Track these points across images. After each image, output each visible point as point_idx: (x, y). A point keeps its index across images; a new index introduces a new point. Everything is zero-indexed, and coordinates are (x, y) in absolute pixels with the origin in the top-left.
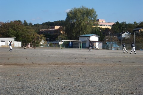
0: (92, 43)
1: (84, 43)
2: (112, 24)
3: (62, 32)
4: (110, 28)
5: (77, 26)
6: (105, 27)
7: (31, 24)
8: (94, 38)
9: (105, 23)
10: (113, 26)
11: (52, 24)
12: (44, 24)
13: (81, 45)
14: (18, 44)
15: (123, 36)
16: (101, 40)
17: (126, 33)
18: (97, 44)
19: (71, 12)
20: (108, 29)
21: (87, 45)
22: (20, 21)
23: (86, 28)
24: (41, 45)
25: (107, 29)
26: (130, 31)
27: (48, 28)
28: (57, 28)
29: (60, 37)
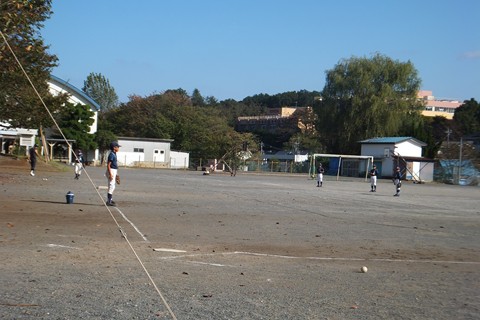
0: (403, 163)
2: (456, 104)
3: (301, 126)
4: (449, 116)
6: (432, 114)
7: (212, 100)
8: (408, 149)
9: (433, 102)
10: (457, 110)
11: (273, 103)
12: (248, 101)
18: (416, 166)
19: (339, 70)
20: (443, 119)
22: (180, 92)
23: (384, 118)
25: (439, 120)
27: (262, 112)
28: (287, 112)
29: (296, 141)
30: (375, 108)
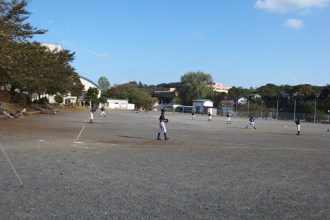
0: (206, 108)
1: (198, 108)
2: (229, 88)
3: (176, 95)
4: (227, 92)
5: (192, 91)
6: (221, 91)
7: (146, 85)
8: (208, 103)
9: (221, 87)
10: (229, 90)
11: (167, 86)
12: (158, 86)
13: (194, 110)
14: (132, 106)
15: (239, 101)
16: (215, 106)
17: (242, 99)
18: (211, 109)
19: (185, 76)
20: (225, 93)
21: (201, 110)
22: (135, 83)
23: (200, 93)
24: (154, 108)
25: (223, 93)
26: (246, 97)
27: (163, 90)
28: (172, 90)
29: (174, 100)
30: (198, 89)
